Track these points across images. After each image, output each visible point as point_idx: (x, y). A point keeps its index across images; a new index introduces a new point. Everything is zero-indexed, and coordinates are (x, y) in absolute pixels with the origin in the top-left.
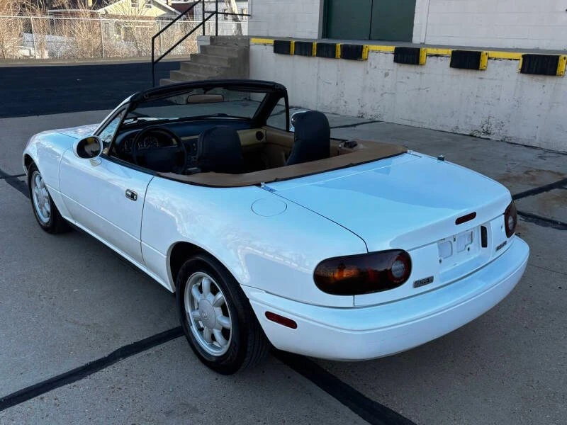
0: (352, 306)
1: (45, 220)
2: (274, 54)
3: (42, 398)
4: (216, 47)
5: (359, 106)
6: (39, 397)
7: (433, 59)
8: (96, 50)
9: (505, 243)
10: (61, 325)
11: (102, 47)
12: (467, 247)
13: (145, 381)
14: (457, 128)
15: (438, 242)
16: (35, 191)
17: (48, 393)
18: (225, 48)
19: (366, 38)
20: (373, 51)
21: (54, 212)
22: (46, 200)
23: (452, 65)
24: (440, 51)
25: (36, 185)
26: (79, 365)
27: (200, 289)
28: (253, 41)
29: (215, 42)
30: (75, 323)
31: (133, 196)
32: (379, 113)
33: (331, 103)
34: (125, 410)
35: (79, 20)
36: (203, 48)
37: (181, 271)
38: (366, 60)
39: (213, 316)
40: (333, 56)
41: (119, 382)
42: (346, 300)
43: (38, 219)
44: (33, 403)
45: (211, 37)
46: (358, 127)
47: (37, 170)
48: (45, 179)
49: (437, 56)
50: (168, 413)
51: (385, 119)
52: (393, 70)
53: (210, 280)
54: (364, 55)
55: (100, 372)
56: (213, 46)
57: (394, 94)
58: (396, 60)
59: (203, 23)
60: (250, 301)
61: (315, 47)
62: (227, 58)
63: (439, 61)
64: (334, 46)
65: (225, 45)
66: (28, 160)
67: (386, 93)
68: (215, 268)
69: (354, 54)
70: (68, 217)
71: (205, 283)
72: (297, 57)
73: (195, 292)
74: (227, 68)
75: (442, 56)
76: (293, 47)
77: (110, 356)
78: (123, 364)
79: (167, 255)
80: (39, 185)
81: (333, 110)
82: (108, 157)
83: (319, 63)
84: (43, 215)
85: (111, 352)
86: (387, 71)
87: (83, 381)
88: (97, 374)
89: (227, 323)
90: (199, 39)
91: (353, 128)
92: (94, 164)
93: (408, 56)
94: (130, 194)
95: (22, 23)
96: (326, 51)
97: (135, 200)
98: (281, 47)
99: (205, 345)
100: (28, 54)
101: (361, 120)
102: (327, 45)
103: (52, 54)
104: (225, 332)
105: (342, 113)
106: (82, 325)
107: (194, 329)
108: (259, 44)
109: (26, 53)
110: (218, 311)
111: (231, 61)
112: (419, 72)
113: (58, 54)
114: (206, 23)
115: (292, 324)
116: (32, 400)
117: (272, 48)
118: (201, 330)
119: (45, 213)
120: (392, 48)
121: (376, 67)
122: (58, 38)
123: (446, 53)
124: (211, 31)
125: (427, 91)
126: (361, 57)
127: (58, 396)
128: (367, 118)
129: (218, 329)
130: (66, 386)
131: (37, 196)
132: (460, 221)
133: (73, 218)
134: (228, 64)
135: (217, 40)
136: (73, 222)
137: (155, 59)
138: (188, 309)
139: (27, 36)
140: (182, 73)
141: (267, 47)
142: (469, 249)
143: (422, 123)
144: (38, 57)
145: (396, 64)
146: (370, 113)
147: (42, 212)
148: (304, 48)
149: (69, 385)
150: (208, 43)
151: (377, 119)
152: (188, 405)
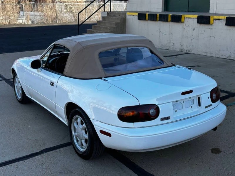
0: (133, 127)
1: (20, 97)
2: (138, 20)
3: (11, 165)
4: (110, 17)
5: (180, 46)
6: (10, 165)
7: (217, 21)
8: (54, 19)
9: (211, 105)
10: (22, 140)
11: (56, 17)
12: (191, 106)
13: (53, 161)
14: (230, 56)
15: (172, 102)
16: (16, 85)
17: (14, 163)
18: (114, 17)
19: (187, 11)
20: (187, 18)
21: (23, 93)
22: (20, 88)
23: (226, 25)
24: (221, 17)
25: (16, 82)
26: (27, 154)
27: (77, 123)
28: (128, 14)
29: (109, 15)
30: (28, 139)
31: (52, 84)
32: (190, 49)
33: (166, 44)
34: (43, 171)
35: (46, 5)
36: (103, 18)
37: (70, 116)
38: (184, 22)
39: (82, 134)
40: (167, 21)
41: (43, 161)
42: (131, 125)
43: (17, 97)
44: (8, 166)
45: (108, 12)
46: (178, 56)
47: (17, 75)
48: (19, 79)
49: (219, 19)
50: (60, 173)
51: (193, 52)
52: (197, 27)
53: (80, 119)
54: (183, 20)
55: (35, 157)
56: (108, 17)
57: (197, 39)
58: (198, 22)
59: (104, 5)
60: (94, 126)
61: (158, 16)
62: (115, 23)
63: (220, 22)
64: (167, 16)
65: (114, 16)
66: (13, 70)
67: (193, 39)
68: (82, 114)
69: (177, 19)
70: (29, 95)
71: (79, 120)
72: (149, 22)
73: (75, 124)
74: (114, 28)
75: (221, 20)
76: (147, 16)
77: (40, 152)
78: (45, 155)
79: (65, 109)
80: (17, 82)
81: (167, 48)
82: (45, 68)
83: (160, 24)
84: (19, 95)
85: (41, 150)
86: (194, 28)
87: (28, 160)
88: (34, 158)
89: (87, 137)
90: (102, 13)
91: (175, 57)
92: (39, 72)
93: (204, 20)
94: (51, 83)
95: (19, 7)
96: (163, 18)
97: (53, 86)
98: (142, 16)
99: (79, 147)
100: (22, 22)
101: (181, 53)
102: (164, 15)
103: (33, 21)
104: (86, 141)
105: (171, 49)
106: (30, 140)
107: (75, 140)
108: (131, 15)
109: (20, 21)
110: (84, 132)
111: (117, 24)
112: (210, 28)
113: (36, 21)
114: (105, 5)
115: (109, 135)
116: (7, 166)
117: (137, 17)
118: (77, 141)
119: (20, 94)
120: (196, 16)
121: (188, 26)
122: (36, 13)
123: (224, 18)
124: (107, 9)
125: (214, 38)
126: (181, 21)
127: (18, 165)
128: (184, 52)
129: (84, 140)
130: (21, 161)
131: (17, 87)
132: (183, 93)
133: (31, 96)
134: (115, 26)
135: (110, 14)
136: (30, 97)
137: (80, 23)
138: (73, 132)
139: (21, 13)
140: (93, 30)
141: (135, 16)
142: (191, 107)
143: (212, 54)
144: (26, 23)
145: (198, 24)
146: (185, 49)
147: (18, 94)
148: (153, 17)
149: (22, 161)
150: (106, 15)
151: (189, 52)
152: (69, 170)
